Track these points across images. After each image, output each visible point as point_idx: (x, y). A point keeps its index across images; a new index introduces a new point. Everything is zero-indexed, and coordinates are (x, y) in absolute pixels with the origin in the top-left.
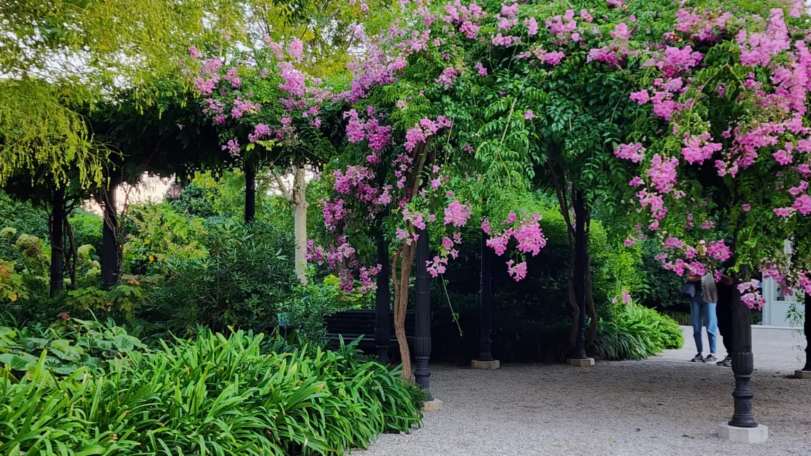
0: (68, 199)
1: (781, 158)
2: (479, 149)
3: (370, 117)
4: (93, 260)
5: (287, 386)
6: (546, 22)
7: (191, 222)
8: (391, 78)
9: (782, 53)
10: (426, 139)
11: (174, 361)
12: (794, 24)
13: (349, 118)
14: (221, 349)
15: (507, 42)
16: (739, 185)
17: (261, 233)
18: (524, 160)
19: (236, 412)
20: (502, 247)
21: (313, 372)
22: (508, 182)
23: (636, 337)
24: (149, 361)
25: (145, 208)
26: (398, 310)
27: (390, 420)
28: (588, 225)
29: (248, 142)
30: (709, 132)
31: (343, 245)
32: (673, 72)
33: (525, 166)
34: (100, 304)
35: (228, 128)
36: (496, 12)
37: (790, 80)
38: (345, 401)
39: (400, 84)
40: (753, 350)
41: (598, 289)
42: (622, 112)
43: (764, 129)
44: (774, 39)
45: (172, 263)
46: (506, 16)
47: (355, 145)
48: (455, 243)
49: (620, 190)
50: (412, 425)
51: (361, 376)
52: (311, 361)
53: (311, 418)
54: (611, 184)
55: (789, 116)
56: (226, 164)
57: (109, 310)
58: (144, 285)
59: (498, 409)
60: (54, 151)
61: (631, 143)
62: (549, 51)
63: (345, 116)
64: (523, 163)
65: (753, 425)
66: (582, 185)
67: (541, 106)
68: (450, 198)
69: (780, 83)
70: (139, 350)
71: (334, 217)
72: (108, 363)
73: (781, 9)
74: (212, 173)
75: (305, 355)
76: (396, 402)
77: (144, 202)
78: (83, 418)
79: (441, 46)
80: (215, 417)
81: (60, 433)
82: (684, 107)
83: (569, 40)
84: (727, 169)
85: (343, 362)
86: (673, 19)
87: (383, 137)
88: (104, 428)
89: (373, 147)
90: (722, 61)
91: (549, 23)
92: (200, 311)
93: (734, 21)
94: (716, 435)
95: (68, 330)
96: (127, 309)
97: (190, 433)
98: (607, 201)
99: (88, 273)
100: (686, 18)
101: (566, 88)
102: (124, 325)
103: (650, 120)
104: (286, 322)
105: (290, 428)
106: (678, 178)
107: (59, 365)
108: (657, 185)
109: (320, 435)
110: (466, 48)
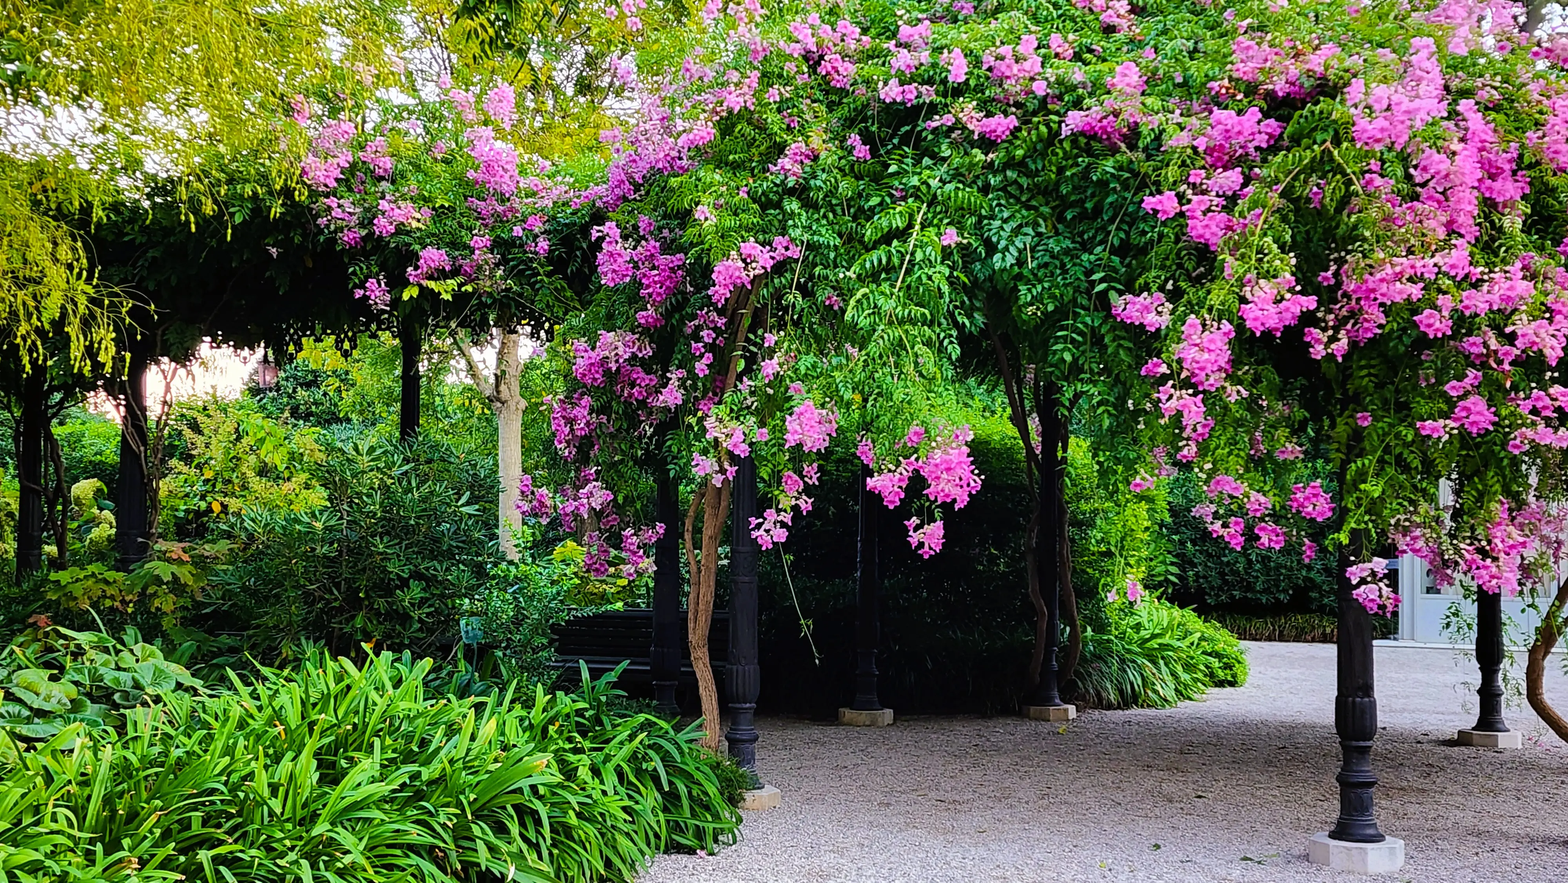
0: (52, 389)
1: (1430, 326)
2: (852, 302)
3: (643, 238)
4: (101, 509)
5: (476, 763)
6: (984, 60)
7: (296, 438)
8: (684, 162)
9: (1432, 124)
10: (752, 282)
11: (255, 712)
12: (1455, 68)
13: (601, 239)
14: (349, 687)
15: (909, 96)
16: (1351, 375)
17: (429, 461)
18: (939, 325)
19: (376, 814)
20: (897, 493)
21: (527, 734)
22: (909, 368)
23: (1155, 663)
24: (204, 712)
25: (205, 409)
26: (697, 611)
27: (676, 827)
28: (1065, 450)
29: (406, 283)
30: (1293, 274)
31: (589, 487)
32: (1226, 158)
33: (942, 335)
34: (112, 598)
35: (367, 255)
36: (888, 38)
37: (1447, 175)
38: (589, 791)
39: (702, 174)
40: (1377, 694)
41: (1084, 572)
42: (1127, 233)
43: (1398, 269)
44: (1417, 96)
45: (253, 520)
46: (906, 46)
47: (616, 290)
48: (805, 483)
49: (1124, 384)
50: (720, 838)
51: (622, 743)
52: (524, 713)
53: (522, 824)
54: (1107, 371)
55: (1446, 245)
56: (364, 324)
57: (130, 610)
58: (201, 563)
59: (888, 805)
60: (19, 301)
61: (1145, 294)
62: (989, 114)
63: (595, 235)
64: (938, 330)
65: (1377, 838)
66: (1052, 373)
67: (974, 219)
68: (797, 397)
69: (1428, 181)
70: (186, 690)
71: (572, 430)
72: (124, 716)
73: (1431, 40)
74: (336, 341)
75: (513, 701)
76: (690, 793)
77: (204, 397)
78: (71, 825)
79: (781, 101)
80: (333, 824)
81: (26, 855)
82: (1245, 225)
83: (1027, 93)
84: (1327, 345)
85: (587, 714)
86: (1225, 56)
87: (670, 277)
88: (113, 846)
89: (650, 295)
90: (1319, 137)
91: (988, 59)
92: (308, 613)
93: (1342, 61)
94: (1306, 857)
95: (50, 649)
96: (164, 608)
97: (282, 856)
98: (1100, 404)
99: (91, 536)
100: (1251, 53)
101: (1020, 187)
102: (159, 641)
103: (1180, 250)
104: (475, 636)
105: (481, 846)
106: (1235, 362)
107: (28, 721)
108: (1193, 375)
109: (540, 858)
110: (831, 107)
